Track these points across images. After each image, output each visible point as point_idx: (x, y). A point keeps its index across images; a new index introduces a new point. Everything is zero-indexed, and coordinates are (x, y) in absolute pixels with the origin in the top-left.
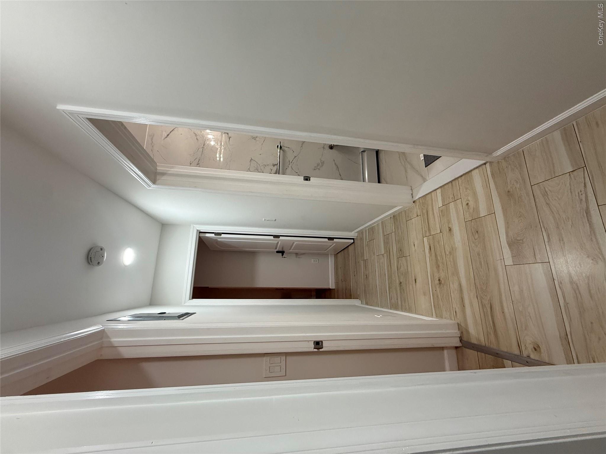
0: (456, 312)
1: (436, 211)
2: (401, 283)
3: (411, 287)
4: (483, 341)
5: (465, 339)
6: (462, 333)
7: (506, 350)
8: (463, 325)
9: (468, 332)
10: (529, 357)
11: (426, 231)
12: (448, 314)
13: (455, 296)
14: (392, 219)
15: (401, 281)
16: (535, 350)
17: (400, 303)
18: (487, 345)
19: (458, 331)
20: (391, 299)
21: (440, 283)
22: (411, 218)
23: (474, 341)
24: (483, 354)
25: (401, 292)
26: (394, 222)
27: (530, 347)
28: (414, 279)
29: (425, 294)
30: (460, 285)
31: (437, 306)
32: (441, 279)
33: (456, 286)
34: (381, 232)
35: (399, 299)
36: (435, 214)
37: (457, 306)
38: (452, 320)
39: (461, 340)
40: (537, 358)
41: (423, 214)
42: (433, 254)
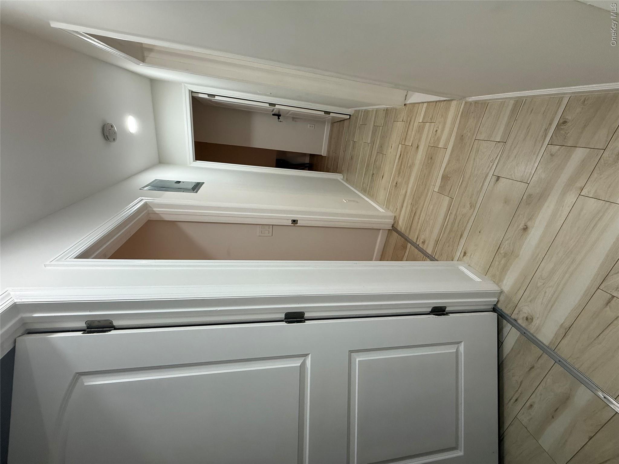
0: (397, 209)
1: (416, 124)
2: (373, 174)
3: (379, 180)
4: (403, 231)
5: (395, 226)
6: (395, 222)
7: (411, 238)
8: (397, 217)
9: (398, 222)
10: (418, 245)
11: (403, 139)
12: (393, 208)
13: (401, 198)
14: (385, 112)
15: (374, 172)
16: (423, 243)
17: (368, 189)
18: (404, 233)
19: (393, 221)
20: (363, 183)
21: (396, 186)
22: (398, 121)
23: (399, 229)
24: (400, 237)
25: (371, 181)
26: (385, 117)
27: (422, 241)
28: (382, 175)
29: (385, 189)
30: (406, 192)
31: (388, 201)
32: (398, 183)
33: (404, 192)
34: (373, 120)
35: (369, 186)
36: (415, 126)
37: (399, 205)
38: (393, 213)
39: (393, 226)
40: (421, 247)
41: (407, 121)
42: (400, 161)
